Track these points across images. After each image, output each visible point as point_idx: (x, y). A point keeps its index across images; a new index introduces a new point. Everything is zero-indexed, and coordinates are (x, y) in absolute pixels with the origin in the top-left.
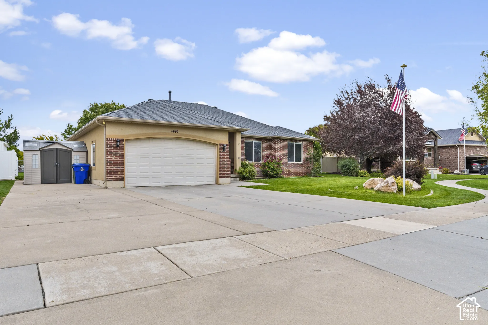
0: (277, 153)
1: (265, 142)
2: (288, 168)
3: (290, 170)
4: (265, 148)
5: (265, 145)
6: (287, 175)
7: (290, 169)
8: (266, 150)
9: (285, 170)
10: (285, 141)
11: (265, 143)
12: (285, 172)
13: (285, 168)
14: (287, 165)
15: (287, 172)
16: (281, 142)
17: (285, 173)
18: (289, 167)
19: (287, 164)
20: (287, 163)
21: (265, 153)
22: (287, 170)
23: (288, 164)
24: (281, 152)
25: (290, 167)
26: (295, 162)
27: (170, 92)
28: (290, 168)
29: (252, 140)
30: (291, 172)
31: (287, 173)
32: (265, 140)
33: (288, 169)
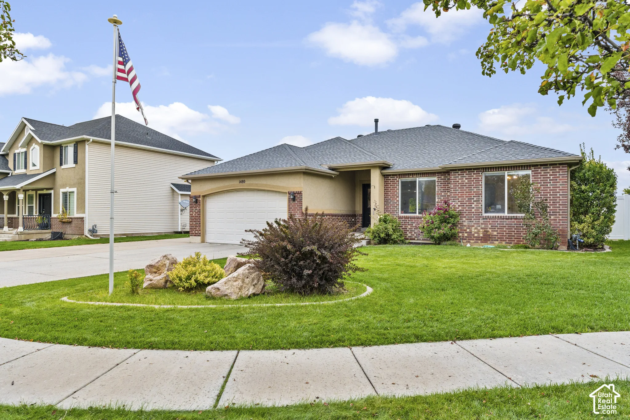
0: (453, 197)
1: (441, 177)
2: (483, 226)
3: (490, 230)
4: (441, 190)
5: (441, 184)
6: (479, 241)
7: (490, 228)
8: (443, 193)
9: (476, 230)
10: (475, 172)
11: (441, 179)
12: (476, 235)
13: (476, 226)
14: (481, 221)
15: (481, 235)
16: (465, 175)
17: (475, 237)
18: (485, 224)
19: (479, 219)
20: (481, 217)
21: (440, 198)
22: (481, 230)
23: (486, 218)
24: (464, 195)
25: (490, 224)
26: (506, 214)
27: (376, 121)
28: (490, 226)
29: (413, 177)
30: (493, 235)
31: (481, 237)
32: (441, 175)
33: (482, 228)
